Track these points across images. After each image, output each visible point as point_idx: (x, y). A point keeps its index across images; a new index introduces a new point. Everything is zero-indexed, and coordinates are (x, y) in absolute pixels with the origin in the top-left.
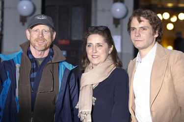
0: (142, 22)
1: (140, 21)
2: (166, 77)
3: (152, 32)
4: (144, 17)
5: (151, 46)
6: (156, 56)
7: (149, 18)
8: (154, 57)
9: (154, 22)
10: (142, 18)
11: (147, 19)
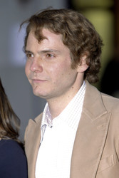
0: (45, 41)
1: (40, 38)
2: (104, 161)
3: (69, 62)
4: (49, 28)
5: (71, 91)
6: (83, 114)
7: (64, 31)
8: (79, 116)
9: (72, 39)
10: (45, 31)
11: (57, 32)
